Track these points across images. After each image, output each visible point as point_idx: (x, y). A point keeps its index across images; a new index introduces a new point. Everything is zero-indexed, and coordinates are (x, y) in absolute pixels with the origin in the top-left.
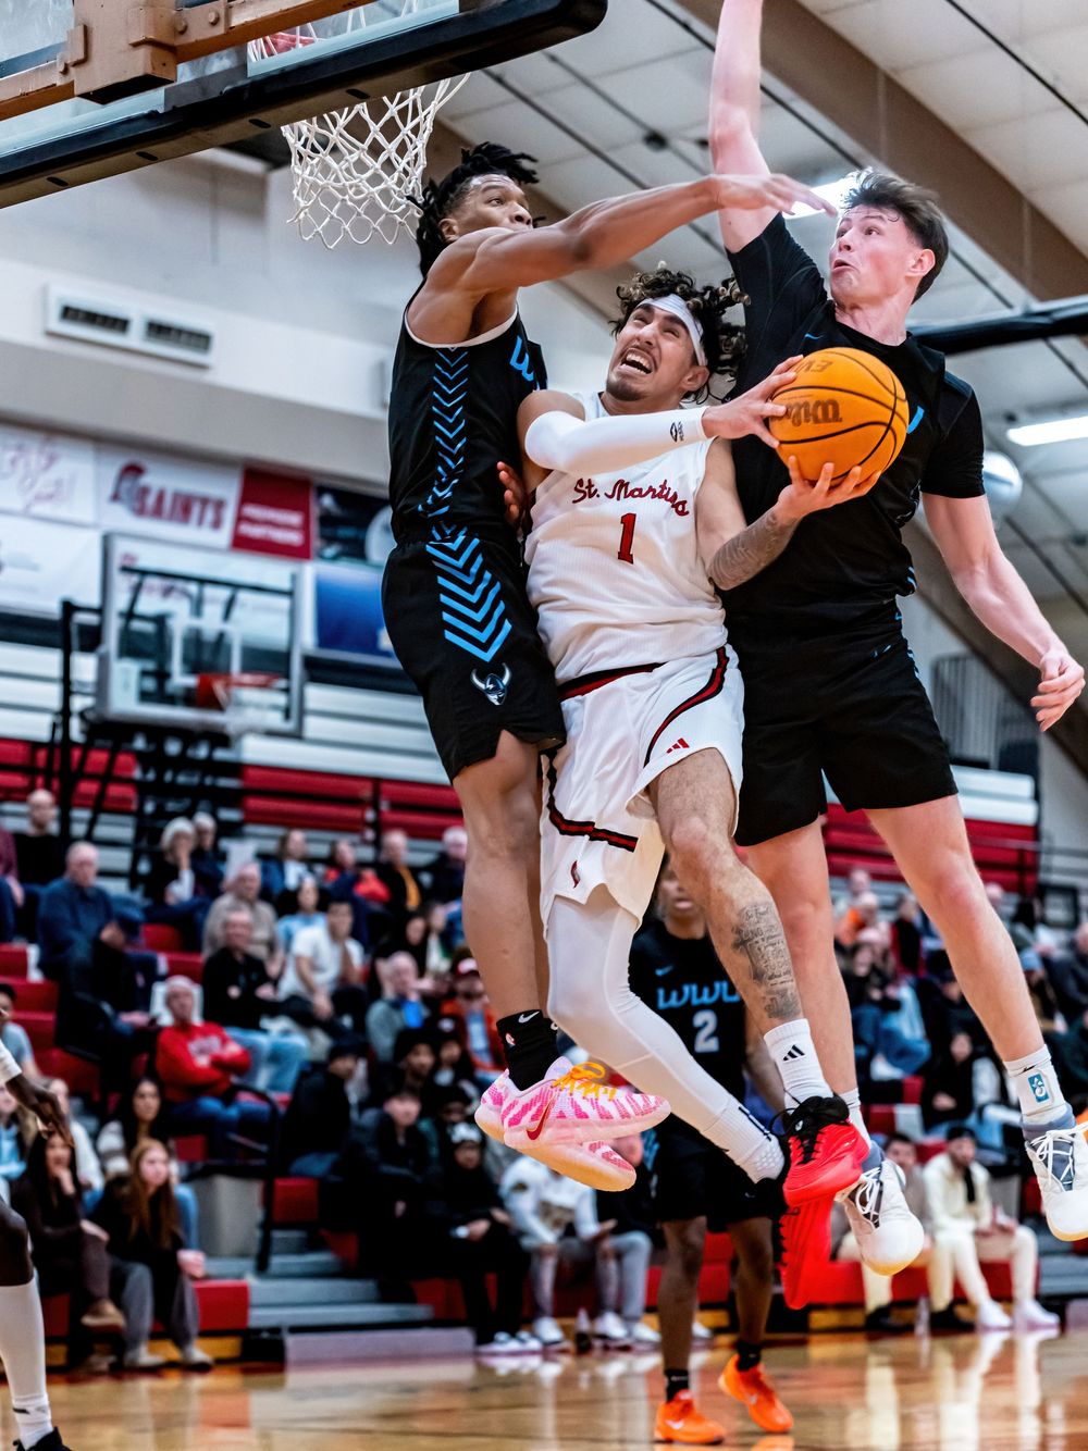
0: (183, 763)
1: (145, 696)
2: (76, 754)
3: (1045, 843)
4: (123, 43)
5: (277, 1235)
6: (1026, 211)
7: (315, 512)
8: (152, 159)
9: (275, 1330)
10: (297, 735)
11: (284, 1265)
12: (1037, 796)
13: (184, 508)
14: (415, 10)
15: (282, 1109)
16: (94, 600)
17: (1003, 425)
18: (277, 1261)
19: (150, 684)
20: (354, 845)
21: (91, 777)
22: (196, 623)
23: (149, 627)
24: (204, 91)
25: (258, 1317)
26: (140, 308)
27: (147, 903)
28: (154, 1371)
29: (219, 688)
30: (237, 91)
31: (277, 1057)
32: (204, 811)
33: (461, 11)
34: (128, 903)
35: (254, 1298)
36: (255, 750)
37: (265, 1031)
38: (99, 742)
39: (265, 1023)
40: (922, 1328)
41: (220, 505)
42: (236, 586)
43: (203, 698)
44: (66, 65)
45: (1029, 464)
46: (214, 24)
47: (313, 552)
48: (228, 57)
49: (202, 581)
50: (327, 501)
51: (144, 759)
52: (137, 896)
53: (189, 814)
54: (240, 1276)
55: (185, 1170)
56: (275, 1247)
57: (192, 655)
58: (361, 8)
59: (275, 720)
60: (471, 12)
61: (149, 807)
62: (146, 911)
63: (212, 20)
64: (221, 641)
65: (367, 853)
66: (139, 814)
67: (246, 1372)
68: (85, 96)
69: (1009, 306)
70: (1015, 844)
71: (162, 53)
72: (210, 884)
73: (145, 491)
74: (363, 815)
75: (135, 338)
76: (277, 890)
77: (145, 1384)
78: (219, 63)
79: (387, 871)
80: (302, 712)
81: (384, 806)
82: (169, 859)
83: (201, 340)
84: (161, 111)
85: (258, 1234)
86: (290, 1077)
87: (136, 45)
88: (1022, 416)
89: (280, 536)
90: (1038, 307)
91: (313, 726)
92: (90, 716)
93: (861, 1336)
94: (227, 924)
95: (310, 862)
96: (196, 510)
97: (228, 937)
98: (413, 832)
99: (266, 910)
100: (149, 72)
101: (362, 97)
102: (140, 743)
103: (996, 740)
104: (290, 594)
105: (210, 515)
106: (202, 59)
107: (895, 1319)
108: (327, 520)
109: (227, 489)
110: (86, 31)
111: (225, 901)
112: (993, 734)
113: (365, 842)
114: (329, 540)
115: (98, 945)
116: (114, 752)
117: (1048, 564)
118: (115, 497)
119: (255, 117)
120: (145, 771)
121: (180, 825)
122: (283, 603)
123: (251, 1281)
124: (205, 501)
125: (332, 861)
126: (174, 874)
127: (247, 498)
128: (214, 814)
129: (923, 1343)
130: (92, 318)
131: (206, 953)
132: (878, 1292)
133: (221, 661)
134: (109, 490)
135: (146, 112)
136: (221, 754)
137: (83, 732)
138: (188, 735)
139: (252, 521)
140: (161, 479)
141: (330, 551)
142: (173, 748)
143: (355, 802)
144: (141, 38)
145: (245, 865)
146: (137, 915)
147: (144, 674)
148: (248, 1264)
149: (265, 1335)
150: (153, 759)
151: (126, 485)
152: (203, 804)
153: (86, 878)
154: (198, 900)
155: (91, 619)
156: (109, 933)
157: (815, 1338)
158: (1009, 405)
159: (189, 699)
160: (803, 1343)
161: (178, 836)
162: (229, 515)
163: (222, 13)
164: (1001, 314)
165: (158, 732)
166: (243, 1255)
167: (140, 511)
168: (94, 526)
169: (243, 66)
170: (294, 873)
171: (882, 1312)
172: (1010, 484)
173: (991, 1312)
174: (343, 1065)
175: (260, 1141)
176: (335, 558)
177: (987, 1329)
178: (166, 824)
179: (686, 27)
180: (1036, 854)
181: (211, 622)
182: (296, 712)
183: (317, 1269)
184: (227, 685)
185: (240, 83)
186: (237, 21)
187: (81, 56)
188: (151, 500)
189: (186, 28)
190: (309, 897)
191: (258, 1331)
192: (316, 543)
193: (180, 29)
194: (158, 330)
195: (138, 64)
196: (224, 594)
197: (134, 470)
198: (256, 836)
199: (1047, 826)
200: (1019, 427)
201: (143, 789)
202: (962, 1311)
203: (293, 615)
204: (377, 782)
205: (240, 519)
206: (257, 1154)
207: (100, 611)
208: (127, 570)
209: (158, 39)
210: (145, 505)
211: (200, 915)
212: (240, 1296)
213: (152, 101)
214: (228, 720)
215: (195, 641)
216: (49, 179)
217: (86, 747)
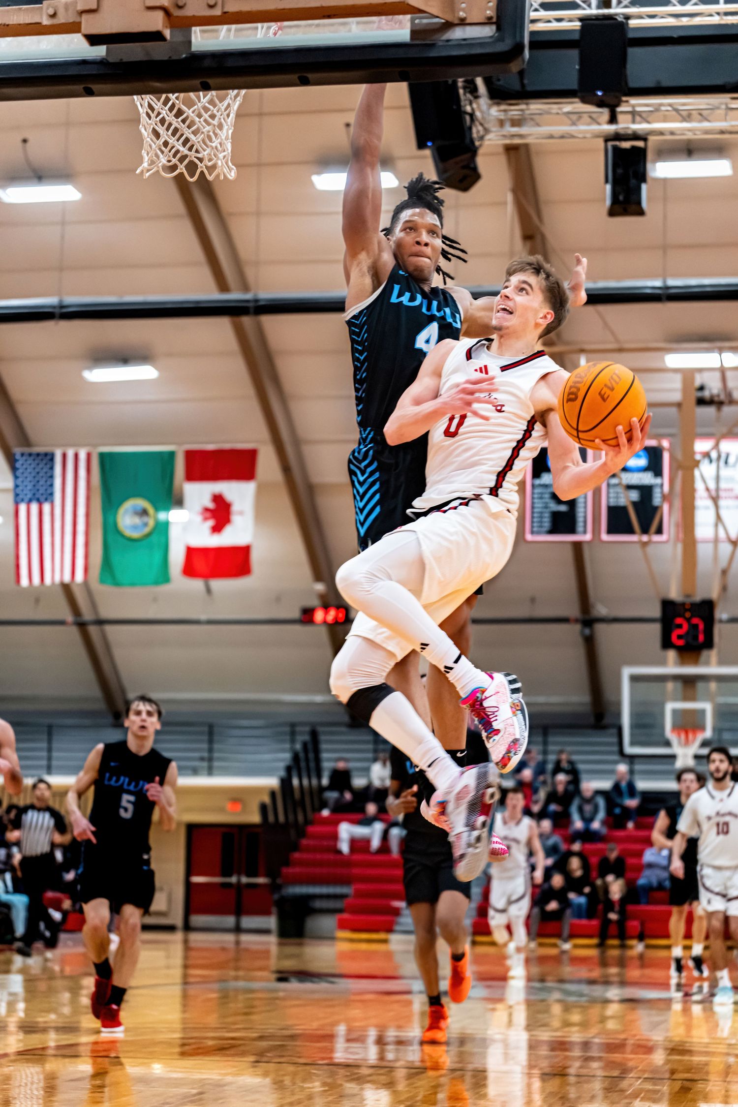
4: (137, 5)
44: (55, 10)
46: (211, 7)
60: (419, 43)
63: (211, 4)
71: (166, 19)
87: (151, 8)
144: (159, 4)
186: (232, 8)
187: (93, 6)
189: (185, 4)
193: (180, 5)
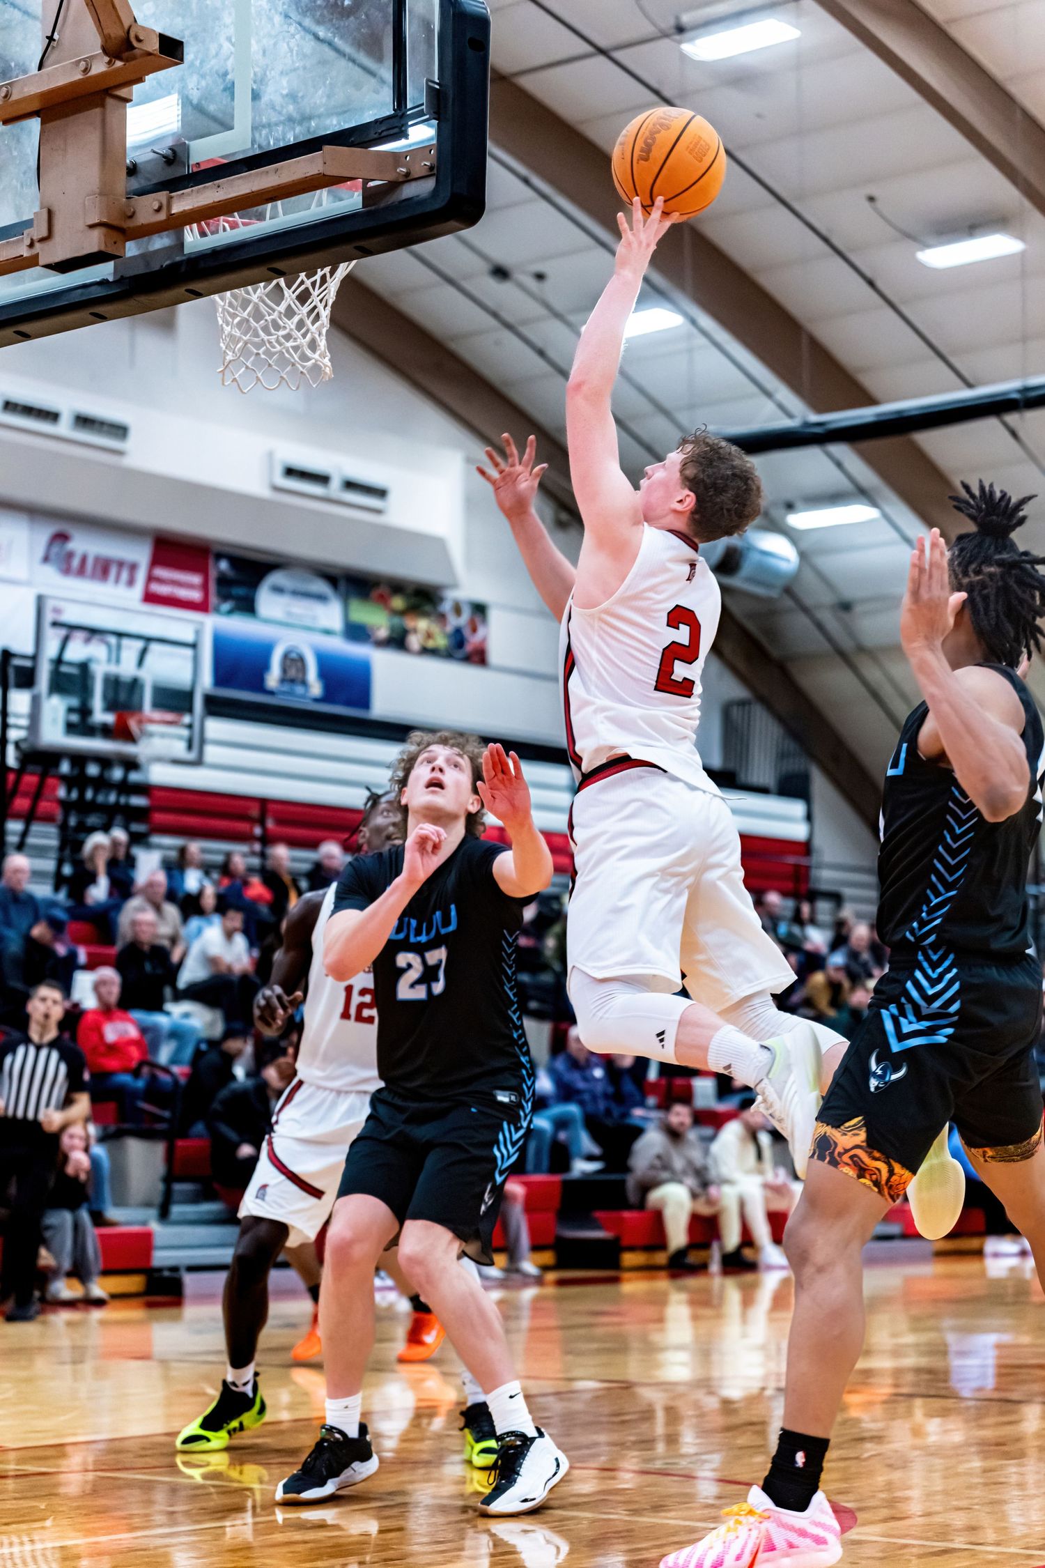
0: (101, 783)
1: (71, 728)
2: (11, 777)
3: (814, 859)
4: (81, 225)
5: (178, 1187)
6: (805, 342)
7: (213, 574)
8: (102, 318)
9: (175, 1269)
10: (198, 762)
11: (181, 1213)
12: (809, 817)
13: (103, 569)
14: (324, 203)
15: (183, 1081)
16: (29, 649)
17: (782, 511)
18: (177, 1210)
19: (75, 718)
20: (245, 855)
21: (25, 795)
22: (113, 669)
23: (74, 671)
24: (148, 264)
25: (160, 1258)
26: (67, 402)
27: (69, 903)
28: (70, 1304)
29: (133, 724)
30: (174, 267)
31: (176, 1034)
32: (118, 826)
33: (363, 207)
34: (52, 904)
35: (158, 1241)
36: (160, 775)
37: (168, 1014)
38: (31, 768)
39: (169, 1006)
40: (715, 1267)
41: (133, 567)
42: (149, 640)
43: (121, 732)
44: (32, 239)
45: (804, 545)
46: (158, 211)
47: (211, 606)
48: (168, 236)
49: (120, 635)
50: (224, 565)
51: (69, 782)
52: (62, 896)
53: (106, 828)
54: (144, 1223)
55: (100, 1132)
56: (176, 1197)
57: (111, 695)
58: (279, 203)
59: (179, 749)
60: (373, 208)
61: (73, 821)
62: (68, 910)
63: (156, 208)
64: (135, 684)
65: (256, 861)
66: (64, 827)
67: (150, 1305)
68: (48, 266)
69: (790, 415)
70: (791, 860)
71: (115, 235)
72: (123, 887)
73: (70, 555)
74: (251, 829)
75: (64, 427)
76: (181, 895)
77: (64, 1316)
78: (160, 242)
79: (271, 877)
80: (203, 741)
81: (270, 824)
82: (89, 866)
83: (120, 431)
84: (111, 279)
85: (161, 1187)
86: (188, 1052)
87: (92, 226)
88: (798, 504)
89: (183, 593)
90: (814, 418)
91: (211, 753)
92: (24, 746)
93: (663, 1274)
94: (134, 923)
95: (207, 869)
96: (113, 571)
97: (136, 934)
98: (293, 843)
99: (171, 911)
100: (103, 248)
101: (280, 273)
102: (65, 767)
103: (776, 770)
104: (194, 646)
105: (125, 575)
106: (146, 239)
107: (692, 1258)
108: (223, 581)
109: (141, 554)
110: (50, 214)
111: (135, 902)
112: (773, 764)
113: (253, 853)
114: (225, 597)
115: (29, 941)
116: (44, 776)
117: (820, 626)
118: (46, 559)
119: (191, 287)
120: (69, 791)
121: (98, 838)
122: (189, 652)
123: (155, 1227)
124: (121, 564)
125: (225, 868)
126: (92, 879)
127: (156, 561)
128: (126, 828)
129: (715, 1279)
130: (29, 411)
131: (119, 946)
132: (678, 1236)
133: (136, 698)
134: (40, 552)
135: (98, 280)
136: (134, 777)
137: (17, 759)
138: (105, 762)
139: (160, 581)
140: (84, 545)
141: (226, 606)
142: (93, 770)
143: (244, 817)
144: (97, 221)
145: (153, 873)
146: (60, 914)
147: (71, 710)
148: (153, 1213)
149: (166, 1274)
150: (77, 780)
151: (55, 549)
152: (119, 819)
153: (19, 882)
154: (112, 902)
155: (28, 663)
156: (38, 931)
157: (626, 1275)
158: (789, 496)
159: (106, 732)
160: (615, 1280)
161: (97, 847)
162: (141, 576)
163: (164, 202)
164: (784, 423)
165: (80, 759)
166: (147, 1204)
167: (66, 571)
168: (28, 583)
169: (180, 244)
170: (192, 881)
171: (681, 1254)
172: (788, 560)
173: (772, 1254)
174: (233, 1045)
175: (163, 1108)
176: (230, 612)
177: (770, 1268)
178: (86, 837)
179: (526, 181)
180: (808, 868)
181: (127, 668)
182: (197, 742)
183: (211, 1217)
184: (140, 722)
185: (178, 259)
186: (176, 209)
187: (44, 233)
188: (76, 562)
189: (134, 213)
190: (209, 900)
191: (160, 1270)
192: (213, 599)
193: (130, 214)
194: (84, 421)
195: (93, 242)
196: (139, 644)
197: (61, 537)
198: (159, 847)
199: (818, 842)
200: (797, 513)
201: (66, 806)
202: (747, 1252)
203: (196, 661)
204: (264, 803)
205: (150, 578)
206: (160, 1119)
207: (34, 658)
208: (55, 624)
209: (111, 222)
210: (70, 566)
211: (112, 914)
212: (144, 1241)
213: (105, 271)
214: (139, 750)
215: (113, 683)
216: (15, 332)
217: (20, 772)
